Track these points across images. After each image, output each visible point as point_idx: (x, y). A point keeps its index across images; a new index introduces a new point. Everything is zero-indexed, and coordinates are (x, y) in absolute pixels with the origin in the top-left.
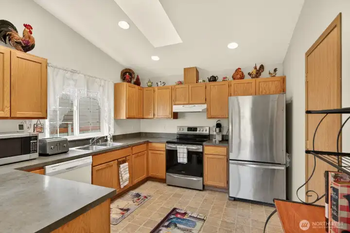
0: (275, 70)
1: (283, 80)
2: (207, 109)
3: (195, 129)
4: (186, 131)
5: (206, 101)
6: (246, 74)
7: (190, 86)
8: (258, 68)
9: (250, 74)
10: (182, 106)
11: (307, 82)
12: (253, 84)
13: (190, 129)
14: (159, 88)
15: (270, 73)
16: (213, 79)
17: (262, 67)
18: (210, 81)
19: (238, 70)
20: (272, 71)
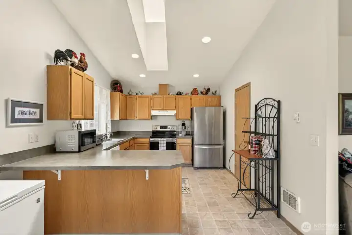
0: (216, 91)
1: (220, 98)
2: (176, 113)
3: (166, 128)
4: (159, 129)
5: (175, 108)
6: (200, 92)
7: (165, 97)
8: (207, 89)
9: (202, 92)
10: (158, 111)
11: (236, 104)
12: (205, 99)
13: (162, 128)
14: (139, 97)
15: (213, 93)
16: (179, 94)
17: (209, 89)
18: (177, 94)
19: (195, 89)
20: (214, 92)
